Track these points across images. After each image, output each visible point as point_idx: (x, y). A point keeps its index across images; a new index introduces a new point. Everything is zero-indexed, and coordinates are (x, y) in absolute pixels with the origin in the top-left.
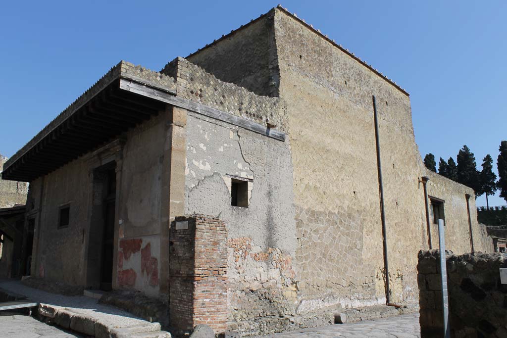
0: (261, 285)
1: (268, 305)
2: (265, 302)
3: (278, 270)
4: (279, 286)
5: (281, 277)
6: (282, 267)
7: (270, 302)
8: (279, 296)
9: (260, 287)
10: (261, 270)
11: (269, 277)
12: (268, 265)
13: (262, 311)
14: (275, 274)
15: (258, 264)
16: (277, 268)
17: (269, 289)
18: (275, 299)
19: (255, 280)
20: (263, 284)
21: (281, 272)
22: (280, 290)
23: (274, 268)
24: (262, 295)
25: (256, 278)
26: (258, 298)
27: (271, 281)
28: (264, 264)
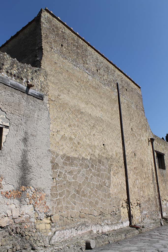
0: (12, 220)
1: (20, 239)
2: (16, 237)
3: (32, 206)
4: (33, 220)
5: (34, 212)
6: (36, 203)
7: (22, 236)
8: (31, 230)
9: (11, 223)
10: (13, 206)
11: (21, 213)
12: (21, 201)
13: (11, 246)
14: (28, 209)
15: (9, 201)
16: (30, 204)
17: (21, 224)
18: (27, 233)
19: (5, 216)
20: (15, 220)
21: (34, 208)
22: (33, 224)
23: (28, 205)
24: (13, 230)
25: (7, 214)
26: (8, 234)
27: (24, 216)
28: (16, 201)
